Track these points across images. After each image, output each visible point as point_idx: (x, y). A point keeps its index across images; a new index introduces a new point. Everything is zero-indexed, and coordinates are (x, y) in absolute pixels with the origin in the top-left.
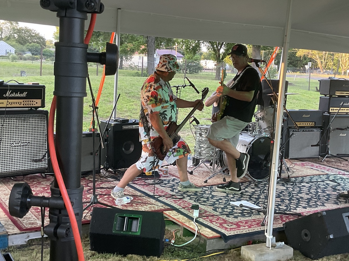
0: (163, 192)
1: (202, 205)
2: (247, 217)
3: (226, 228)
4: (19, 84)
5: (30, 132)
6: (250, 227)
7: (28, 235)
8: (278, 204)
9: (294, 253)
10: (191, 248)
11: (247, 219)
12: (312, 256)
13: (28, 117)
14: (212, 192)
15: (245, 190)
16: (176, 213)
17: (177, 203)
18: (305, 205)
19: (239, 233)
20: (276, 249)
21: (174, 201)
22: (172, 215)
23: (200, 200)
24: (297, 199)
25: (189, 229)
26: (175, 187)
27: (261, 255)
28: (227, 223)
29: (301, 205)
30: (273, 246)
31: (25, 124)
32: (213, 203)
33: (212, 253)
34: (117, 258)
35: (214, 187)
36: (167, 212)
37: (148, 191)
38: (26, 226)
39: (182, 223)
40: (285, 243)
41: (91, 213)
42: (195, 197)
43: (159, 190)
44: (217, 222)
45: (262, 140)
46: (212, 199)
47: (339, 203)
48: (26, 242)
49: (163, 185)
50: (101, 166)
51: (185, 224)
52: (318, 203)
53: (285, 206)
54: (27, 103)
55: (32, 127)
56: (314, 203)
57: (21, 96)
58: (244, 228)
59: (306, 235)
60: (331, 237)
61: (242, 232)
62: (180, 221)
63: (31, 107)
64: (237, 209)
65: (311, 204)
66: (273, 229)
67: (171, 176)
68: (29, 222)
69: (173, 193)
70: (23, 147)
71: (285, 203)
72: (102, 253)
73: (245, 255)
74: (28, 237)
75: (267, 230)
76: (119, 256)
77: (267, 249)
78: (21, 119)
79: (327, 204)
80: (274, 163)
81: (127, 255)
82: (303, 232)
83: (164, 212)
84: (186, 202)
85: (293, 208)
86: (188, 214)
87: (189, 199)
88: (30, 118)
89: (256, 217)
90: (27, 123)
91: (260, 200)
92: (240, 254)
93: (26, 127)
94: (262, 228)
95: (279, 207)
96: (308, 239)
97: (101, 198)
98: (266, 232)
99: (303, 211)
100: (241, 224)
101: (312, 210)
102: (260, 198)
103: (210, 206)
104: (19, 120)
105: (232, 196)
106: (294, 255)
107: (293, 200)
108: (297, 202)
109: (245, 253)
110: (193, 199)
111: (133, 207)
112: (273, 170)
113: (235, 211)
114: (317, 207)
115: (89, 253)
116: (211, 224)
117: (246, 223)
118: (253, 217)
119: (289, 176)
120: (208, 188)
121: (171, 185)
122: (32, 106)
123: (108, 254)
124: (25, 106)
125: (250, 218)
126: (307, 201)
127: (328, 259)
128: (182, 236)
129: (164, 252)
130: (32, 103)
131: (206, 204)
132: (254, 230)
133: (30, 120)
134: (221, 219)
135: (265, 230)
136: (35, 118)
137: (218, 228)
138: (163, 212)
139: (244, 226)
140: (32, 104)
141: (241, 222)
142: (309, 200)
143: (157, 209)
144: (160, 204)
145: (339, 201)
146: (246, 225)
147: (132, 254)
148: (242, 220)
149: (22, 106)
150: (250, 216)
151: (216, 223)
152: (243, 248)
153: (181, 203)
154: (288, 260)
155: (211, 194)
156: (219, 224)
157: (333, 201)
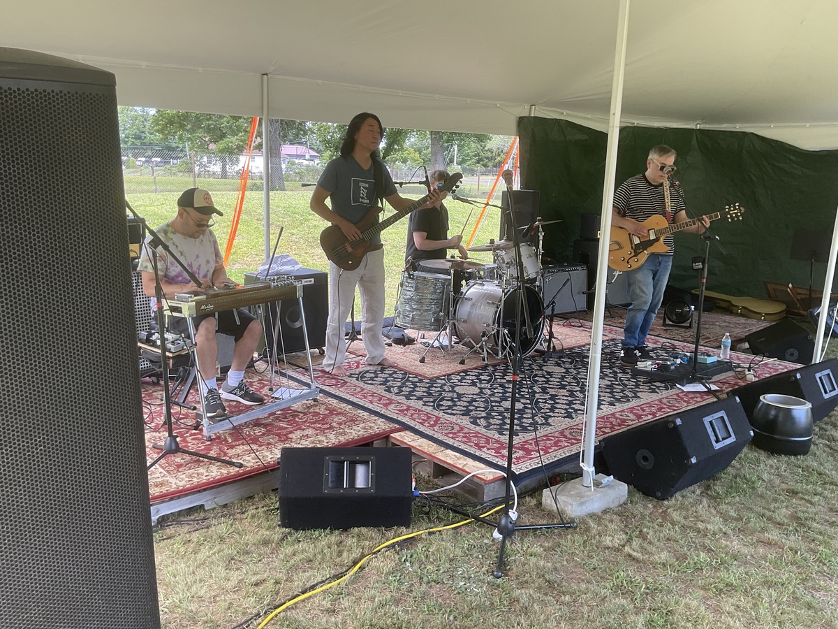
1: (449, 416)
2: (532, 431)
6: (546, 452)
9: (629, 491)
11: (534, 435)
12: (659, 494)
14: (453, 387)
15: (505, 379)
16: (413, 434)
17: (406, 414)
18: (610, 399)
19: (534, 467)
20: (602, 489)
22: (406, 438)
23: (442, 405)
25: (445, 466)
26: (390, 383)
27: (582, 504)
28: (506, 447)
30: (597, 484)
32: (465, 409)
34: (334, 537)
35: (453, 377)
36: (396, 435)
37: (349, 396)
39: (429, 455)
40: (614, 478)
42: (431, 400)
43: (365, 391)
46: (460, 401)
47: (657, 390)
49: (370, 382)
51: (436, 456)
52: (627, 393)
56: (621, 394)
58: (538, 454)
59: (645, 459)
60: (692, 459)
61: (539, 463)
62: (426, 451)
65: (617, 395)
68: (154, 481)
69: (391, 394)
72: (303, 530)
73: (550, 506)
74: (158, 512)
77: (589, 491)
82: (640, 454)
84: (420, 411)
86: (435, 436)
87: (423, 405)
89: (545, 429)
91: (537, 396)
92: (541, 504)
96: (648, 465)
97: (271, 417)
99: (613, 411)
100: (530, 447)
101: (626, 407)
102: (535, 392)
103: (463, 415)
106: (629, 494)
109: (551, 501)
110: (429, 404)
113: (507, 421)
114: (628, 401)
116: (481, 452)
117: (537, 444)
118: (542, 432)
120: (444, 379)
121: (382, 379)
123: (314, 531)
125: (538, 433)
128: (431, 478)
129: (412, 514)
131: (453, 412)
137: (496, 459)
138: (389, 436)
139: (537, 451)
141: (527, 442)
143: (377, 431)
144: (380, 421)
146: (539, 448)
147: (358, 527)
148: (527, 438)
150: (536, 429)
151: (488, 449)
152: (546, 492)
153: (412, 415)
154: (621, 506)
155: (453, 391)
156: (494, 451)
157: (647, 388)
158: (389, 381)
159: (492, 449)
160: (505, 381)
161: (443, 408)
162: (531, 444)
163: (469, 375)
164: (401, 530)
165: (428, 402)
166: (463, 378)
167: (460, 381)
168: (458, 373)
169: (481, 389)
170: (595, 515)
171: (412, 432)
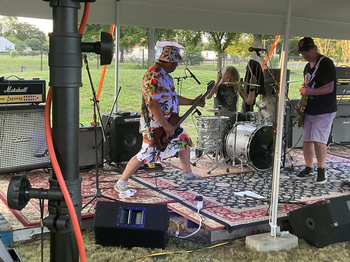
0: (167, 184)
1: (205, 197)
2: (251, 207)
3: (230, 219)
4: (20, 79)
5: (32, 128)
6: (254, 217)
7: (32, 230)
8: (282, 194)
9: (298, 241)
10: (196, 239)
11: (251, 209)
12: (317, 244)
13: (29, 113)
14: (215, 183)
15: (249, 180)
16: (180, 204)
17: (180, 195)
18: (309, 194)
19: (243, 223)
20: (281, 239)
21: (177, 193)
22: (176, 207)
23: (204, 191)
24: (301, 188)
25: (193, 221)
26: (178, 179)
27: (266, 244)
28: (231, 214)
29: (305, 194)
30: (278, 236)
31: (27, 119)
32: (217, 194)
33: (217, 244)
34: (122, 251)
35: (217, 178)
36: (171, 204)
37: (151, 184)
38: (30, 221)
39: (186, 215)
40: (289, 232)
41: (95, 207)
42: (199, 188)
43: (162, 182)
44: (221, 212)
45: (265, 130)
46: (216, 190)
47: (343, 191)
48: (30, 237)
49: (167, 178)
50: (104, 160)
51: (189, 215)
52: (322, 191)
53: (289, 196)
54: (28, 98)
55: (33, 122)
56: (318, 192)
57: (22, 91)
58: (248, 218)
59: (311, 223)
60: (336, 225)
61: (246, 222)
62: (184, 212)
63: (32, 103)
64: (241, 200)
65: (315, 192)
66: (278, 218)
67: (175, 168)
68: (33, 217)
69: (176, 184)
70: (25, 143)
71: (289, 192)
72: (107, 247)
73: (249, 245)
74: (33, 232)
75: (271, 219)
76: (124, 249)
77: (272, 239)
78: (23, 115)
79: (331, 192)
80: (277, 152)
81: (132, 247)
82: (308, 220)
83: (168, 204)
84: (189, 193)
85: (297, 197)
86: (192, 206)
87: (193, 191)
88: (32, 113)
89: (260, 206)
90: (29, 119)
91: (264, 190)
92: (245, 245)
93: (27, 123)
94: (266, 218)
95: (284, 196)
96: (312, 227)
97: (104, 192)
98: (271, 222)
99: (307, 200)
100: (245, 214)
101: (317, 198)
102: (264, 188)
103: (214, 197)
104: (20, 116)
105: (235, 186)
106: (299, 243)
107: (297, 189)
108: (301, 191)
109: (250, 243)
110: (196, 190)
111: (137, 199)
112: (276, 159)
113: (239, 201)
114: (321, 195)
115: (94, 246)
116: (215, 215)
117: (250, 213)
118: (257, 207)
119: (292, 165)
120: (212, 179)
121: (174, 177)
122: (33, 101)
123: (113, 247)
124: (26, 101)
125: (254, 208)
126: (311, 189)
127: (333, 247)
128: (186, 228)
129: (168, 244)
130: (33, 98)
131: (209, 195)
132: (258, 220)
133: (32, 115)
134: (225, 210)
135: (269, 220)
136: (36, 113)
137: (223, 219)
138: (166, 204)
139: (249, 217)
140: (33, 100)
141: (245, 212)
142: (313, 188)
143: (160, 201)
144: (164, 197)
145: (343, 189)
146: (250, 215)
147: (136, 247)
148: (246, 210)
149: (23, 101)
150: (254, 206)
151: (220, 214)
152: (247, 238)
153: (184, 195)
154: (293, 249)
155: (214, 185)
156: (223, 215)
157: (337, 189)
158: (178, 178)
159: (222, 214)
160: (248, 181)
161: (204, 193)
162: (246, 213)
163: (228, 177)
164: (160, 249)
165: (196, 189)
166: (224, 178)
167: (221, 180)
168: (221, 176)
169: (231, 185)
170: (274, 251)
171: (181, 204)
